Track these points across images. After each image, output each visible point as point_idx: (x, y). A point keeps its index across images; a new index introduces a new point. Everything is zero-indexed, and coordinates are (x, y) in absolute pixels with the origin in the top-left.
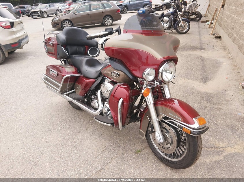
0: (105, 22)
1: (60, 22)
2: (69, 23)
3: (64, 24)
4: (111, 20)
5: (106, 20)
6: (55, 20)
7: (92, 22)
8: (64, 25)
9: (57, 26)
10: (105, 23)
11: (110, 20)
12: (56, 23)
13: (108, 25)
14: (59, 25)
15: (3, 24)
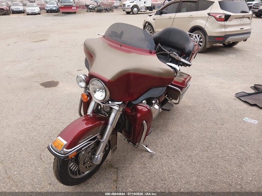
15: (218, 16)
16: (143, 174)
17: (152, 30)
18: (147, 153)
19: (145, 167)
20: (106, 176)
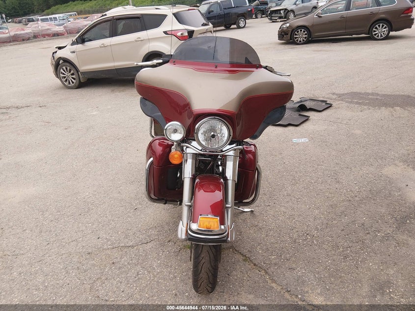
0: (375, 31)
1: (291, 30)
2: (304, 32)
3: (296, 33)
4: (387, 29)
5: (376, 28)
6: (284, 26)
7: (347, 31)
8: (296, 35)
9: (285, 36)
10: (374, 33)
11: (385, 28)
12: (284, 32)
13: (379, 38)
14: (288, 34)
15: (179, 34)
16: (267, 236)
17: (73, 69)
18: (245, 214)
19: (260, 228)
20: (228, 262)
